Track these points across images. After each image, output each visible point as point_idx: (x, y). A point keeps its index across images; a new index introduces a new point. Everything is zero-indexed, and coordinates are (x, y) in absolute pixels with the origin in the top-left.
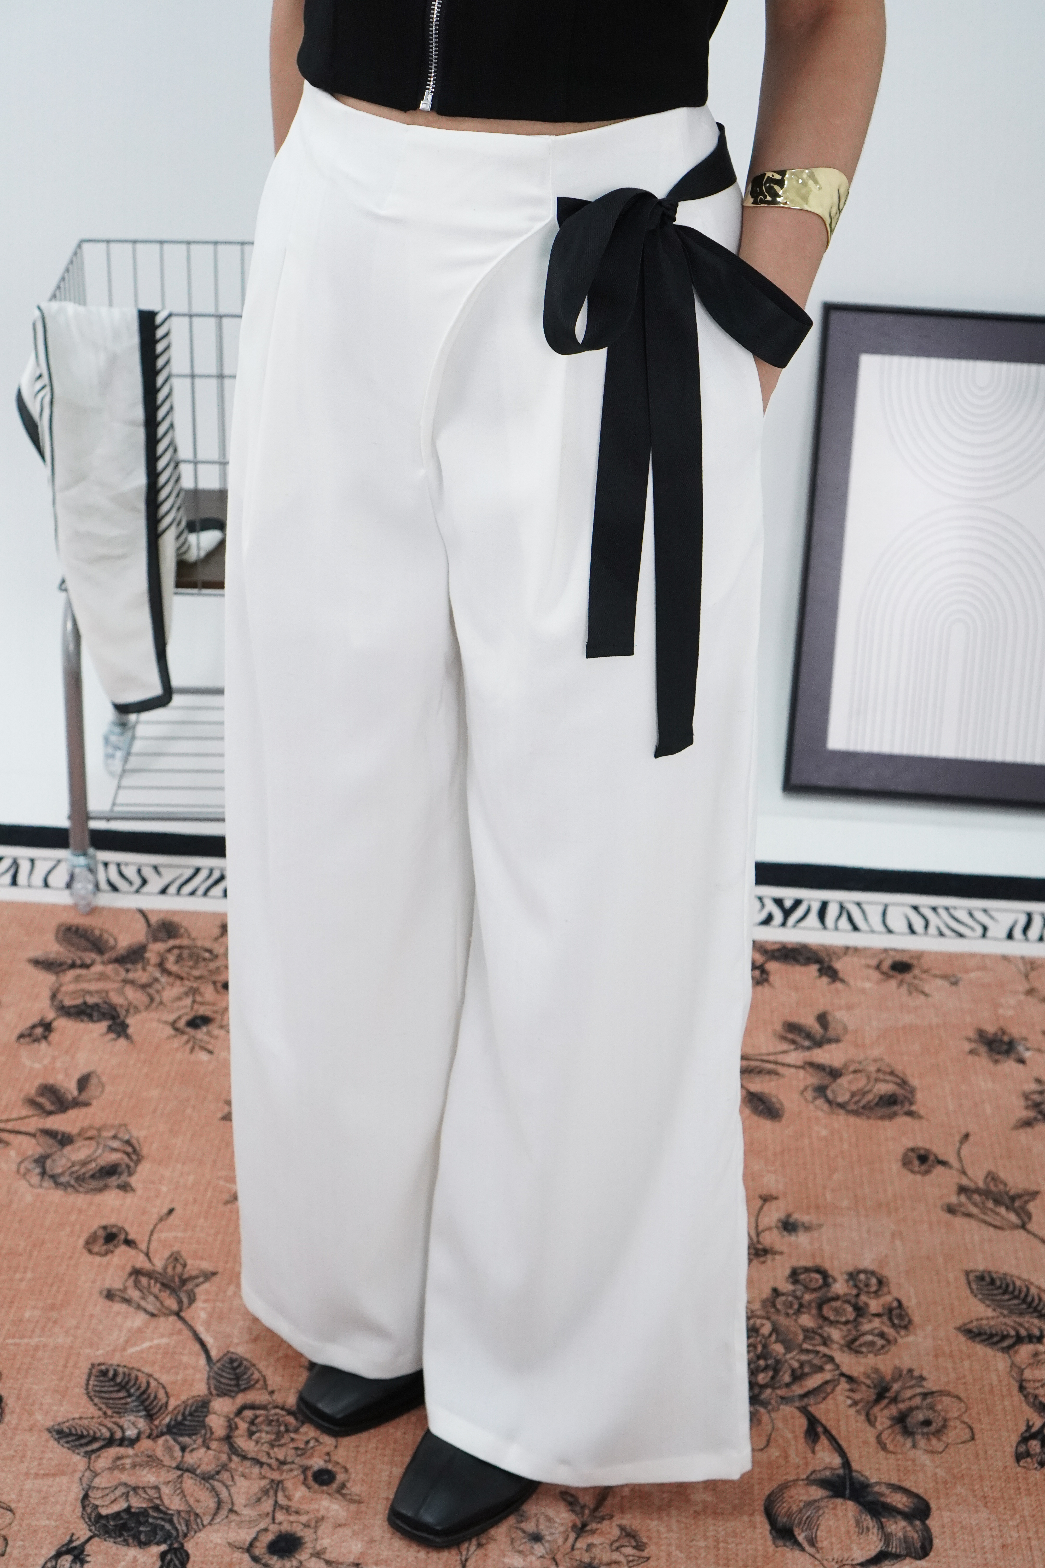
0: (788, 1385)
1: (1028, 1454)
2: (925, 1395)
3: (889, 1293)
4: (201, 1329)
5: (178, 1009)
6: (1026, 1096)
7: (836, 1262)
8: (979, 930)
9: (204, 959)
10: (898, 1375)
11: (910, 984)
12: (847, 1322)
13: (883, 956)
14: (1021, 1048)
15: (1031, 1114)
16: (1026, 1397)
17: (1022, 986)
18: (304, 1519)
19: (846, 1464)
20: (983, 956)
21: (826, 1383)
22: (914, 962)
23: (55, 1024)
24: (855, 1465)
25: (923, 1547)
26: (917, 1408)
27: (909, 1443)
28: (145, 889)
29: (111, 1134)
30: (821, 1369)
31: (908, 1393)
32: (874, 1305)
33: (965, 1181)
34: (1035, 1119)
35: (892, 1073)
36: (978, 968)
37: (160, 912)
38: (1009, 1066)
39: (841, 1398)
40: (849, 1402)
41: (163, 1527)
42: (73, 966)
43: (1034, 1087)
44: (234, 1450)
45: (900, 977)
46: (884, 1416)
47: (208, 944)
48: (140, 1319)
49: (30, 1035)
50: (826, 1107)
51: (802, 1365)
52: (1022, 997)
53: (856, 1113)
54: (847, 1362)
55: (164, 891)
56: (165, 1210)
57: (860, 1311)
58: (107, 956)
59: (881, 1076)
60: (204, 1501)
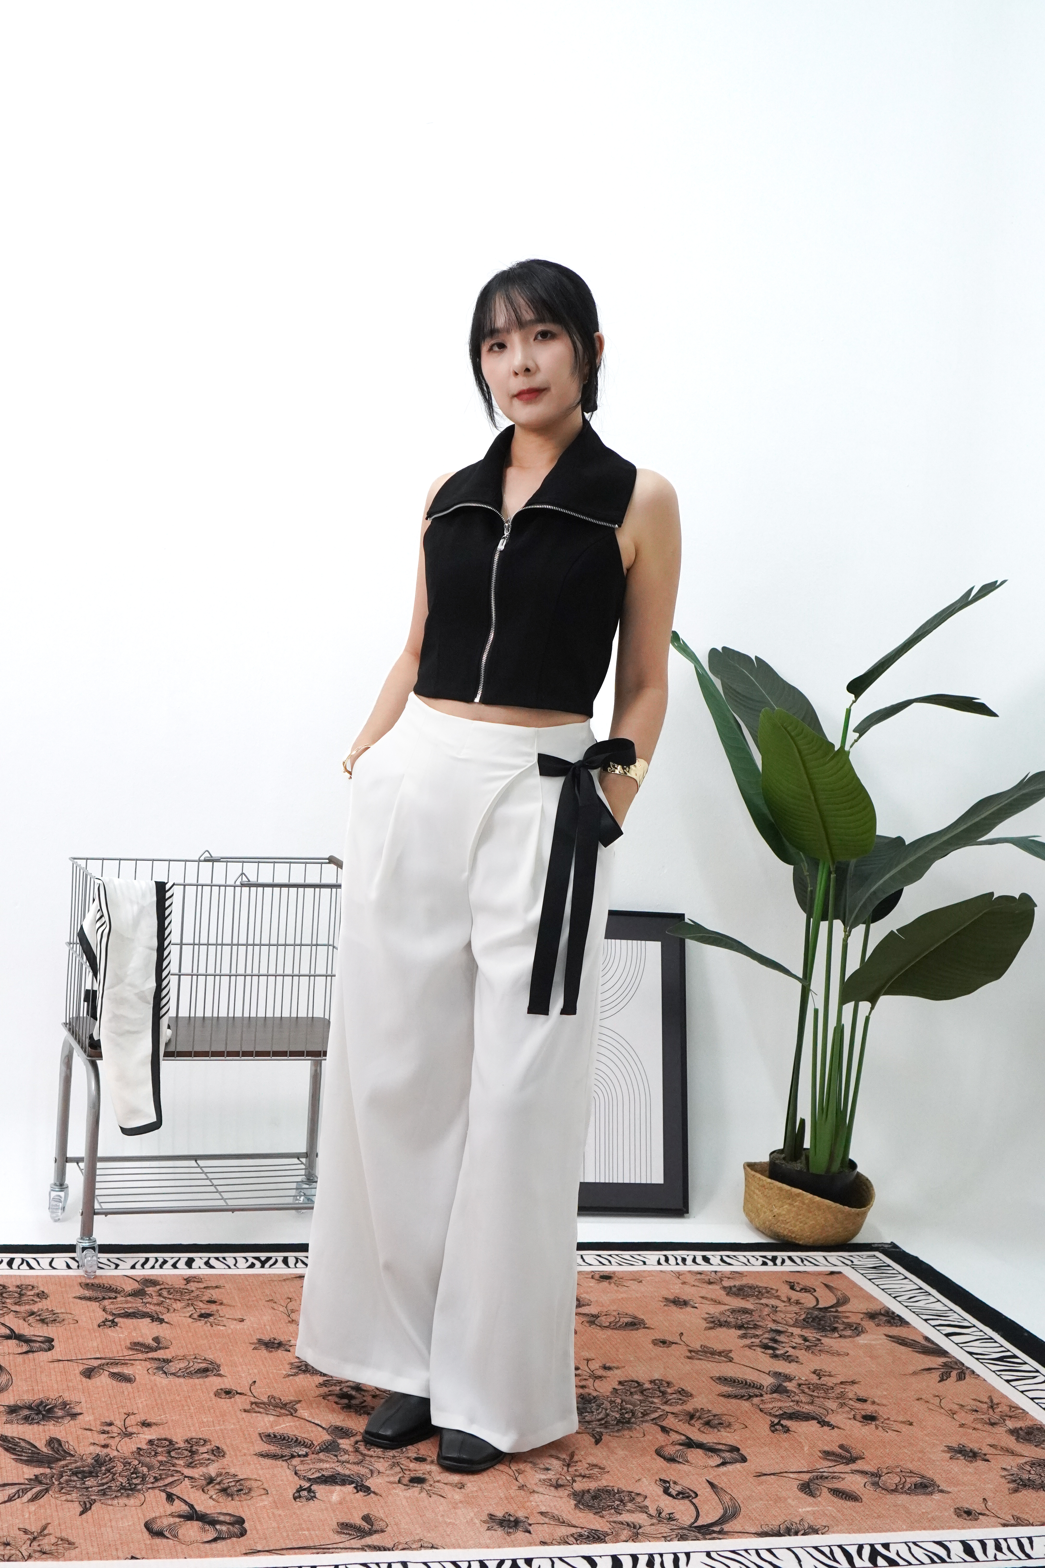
0: (642, 1417)
1: (777, 1430)
2: (714, 1416)
3: (674, 1386)
4: (310, 1419)
5: (189, 1312)
6: (705, 1319)
7: (640, 1378)
8: (642, 1263)
9: (186, 1293)
10: (696, 1410)
11: (615, 1284)
12: (659, 1397)
13: (593, 1274)
14: (691, 1303)
15: (712, 1325)
16: (765, 1413)
17: (678, 1281)
18: (421, 1472)
19: (688, 1438)
20: (649, 1271)
21: (661, 1415)
22: (612, 1275)
23: (116, 1320)
24: (692, 1438)
25: (742, 1459)
26: (713, 1420)
27: (716, 1430)
28: (119, 1268)
29: (194, 1357)
30: (656, 1411)
31: (706, 1416)
32: (669, 1390)
33: (690, 1348)
34: (714, 1326)
35: (626, 1314)
36: (649, 1276)
37: (140, 1276)
38: (689, 1309)
39: (672, 1419)
40: (677, 1420)
41: (348, 1480)
42: (104, 1298)
43: (707, 1316)
44: (364, 1455)
45: (608, 1281)
46: (698, 1424)
47: (183, 1287)
48: (272, 1418)
49: (105, 1325)
50: (598, 1328)
51: (645, 1410)
52: (681, 1285)
53: (616, 1329)
54: (667, 1408)
55: (133, 1267)
56: (251, 1382)
57: (664, 1393)
58: (122, 1294)
59: (620, 1316)
60: (363, 1471)
